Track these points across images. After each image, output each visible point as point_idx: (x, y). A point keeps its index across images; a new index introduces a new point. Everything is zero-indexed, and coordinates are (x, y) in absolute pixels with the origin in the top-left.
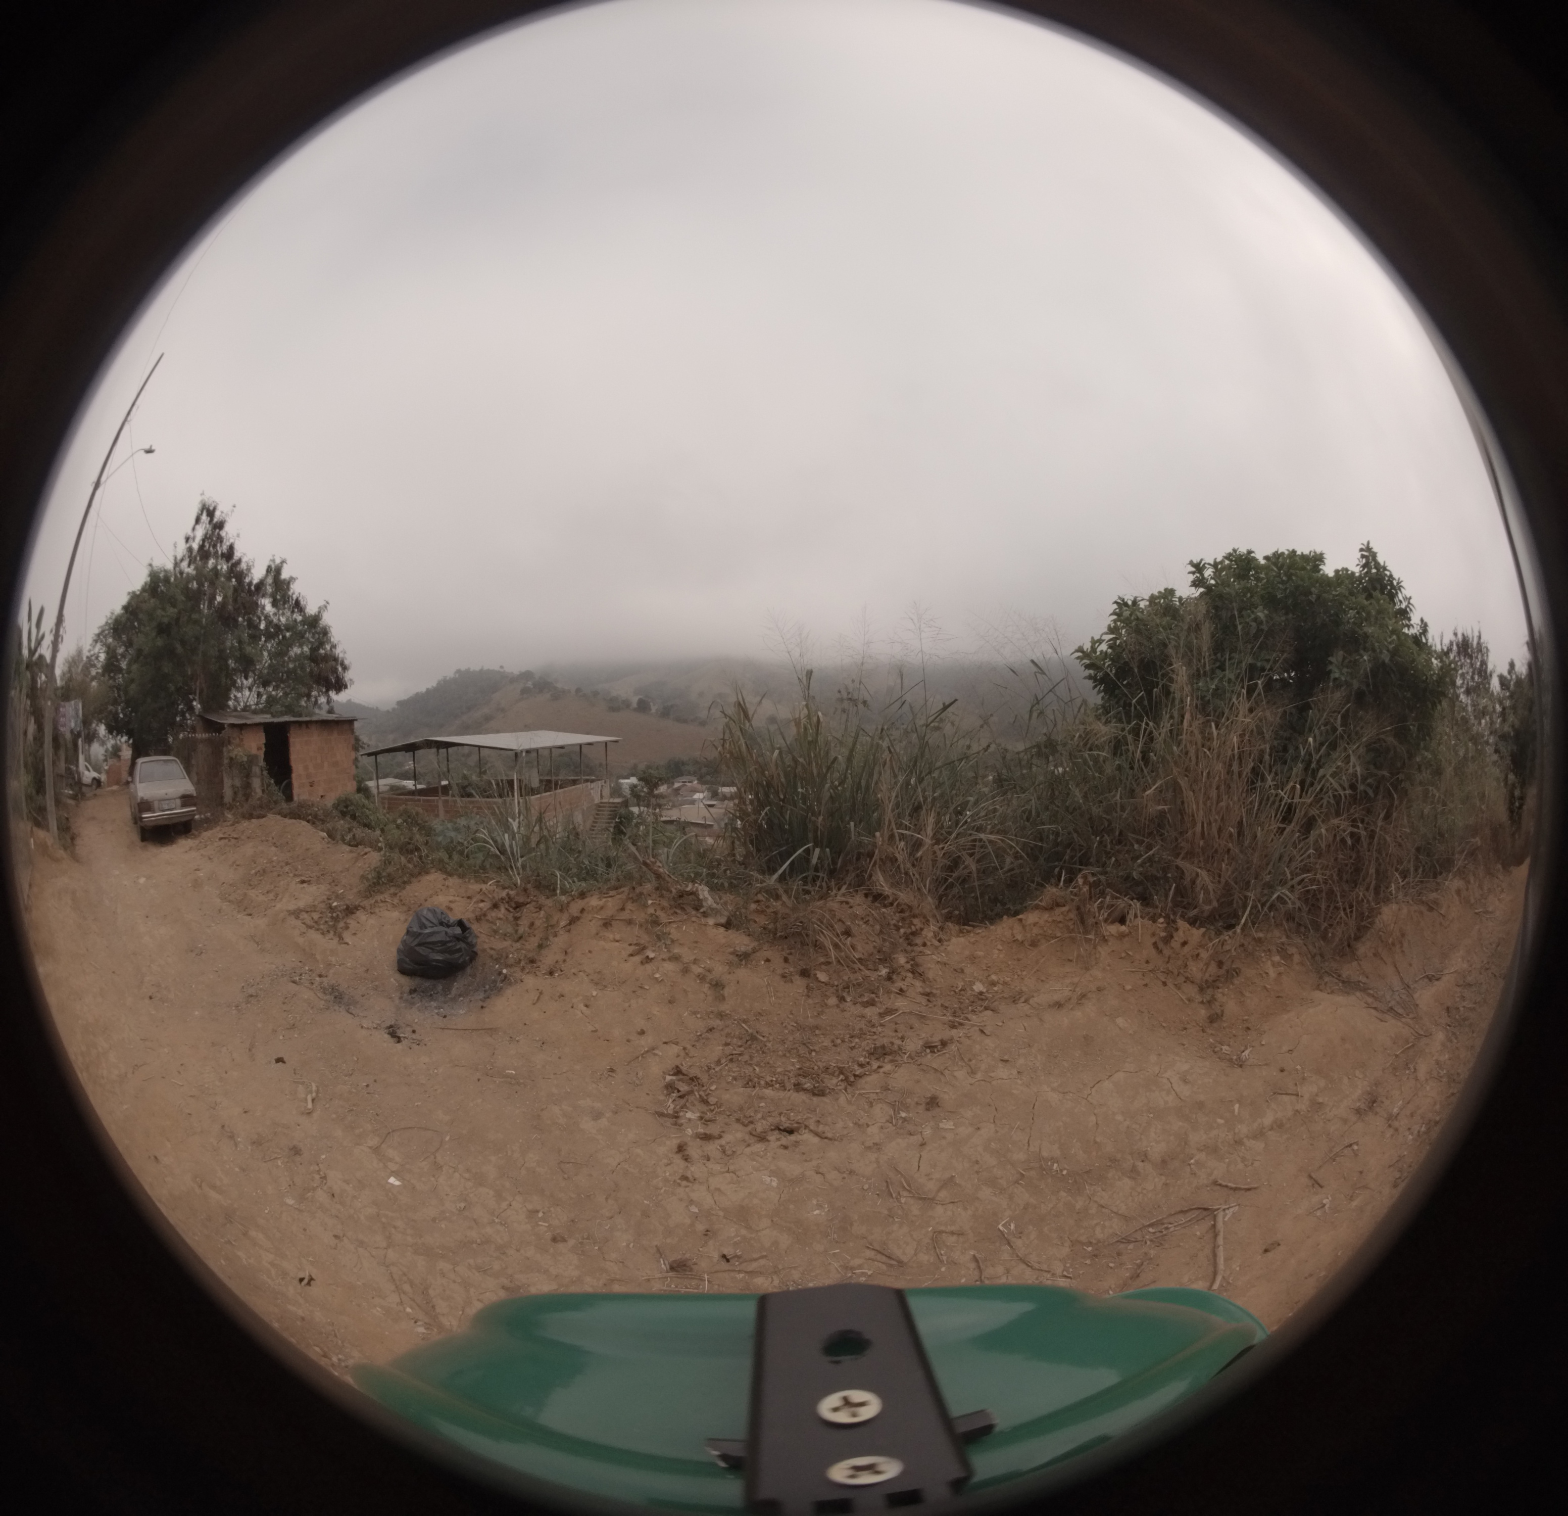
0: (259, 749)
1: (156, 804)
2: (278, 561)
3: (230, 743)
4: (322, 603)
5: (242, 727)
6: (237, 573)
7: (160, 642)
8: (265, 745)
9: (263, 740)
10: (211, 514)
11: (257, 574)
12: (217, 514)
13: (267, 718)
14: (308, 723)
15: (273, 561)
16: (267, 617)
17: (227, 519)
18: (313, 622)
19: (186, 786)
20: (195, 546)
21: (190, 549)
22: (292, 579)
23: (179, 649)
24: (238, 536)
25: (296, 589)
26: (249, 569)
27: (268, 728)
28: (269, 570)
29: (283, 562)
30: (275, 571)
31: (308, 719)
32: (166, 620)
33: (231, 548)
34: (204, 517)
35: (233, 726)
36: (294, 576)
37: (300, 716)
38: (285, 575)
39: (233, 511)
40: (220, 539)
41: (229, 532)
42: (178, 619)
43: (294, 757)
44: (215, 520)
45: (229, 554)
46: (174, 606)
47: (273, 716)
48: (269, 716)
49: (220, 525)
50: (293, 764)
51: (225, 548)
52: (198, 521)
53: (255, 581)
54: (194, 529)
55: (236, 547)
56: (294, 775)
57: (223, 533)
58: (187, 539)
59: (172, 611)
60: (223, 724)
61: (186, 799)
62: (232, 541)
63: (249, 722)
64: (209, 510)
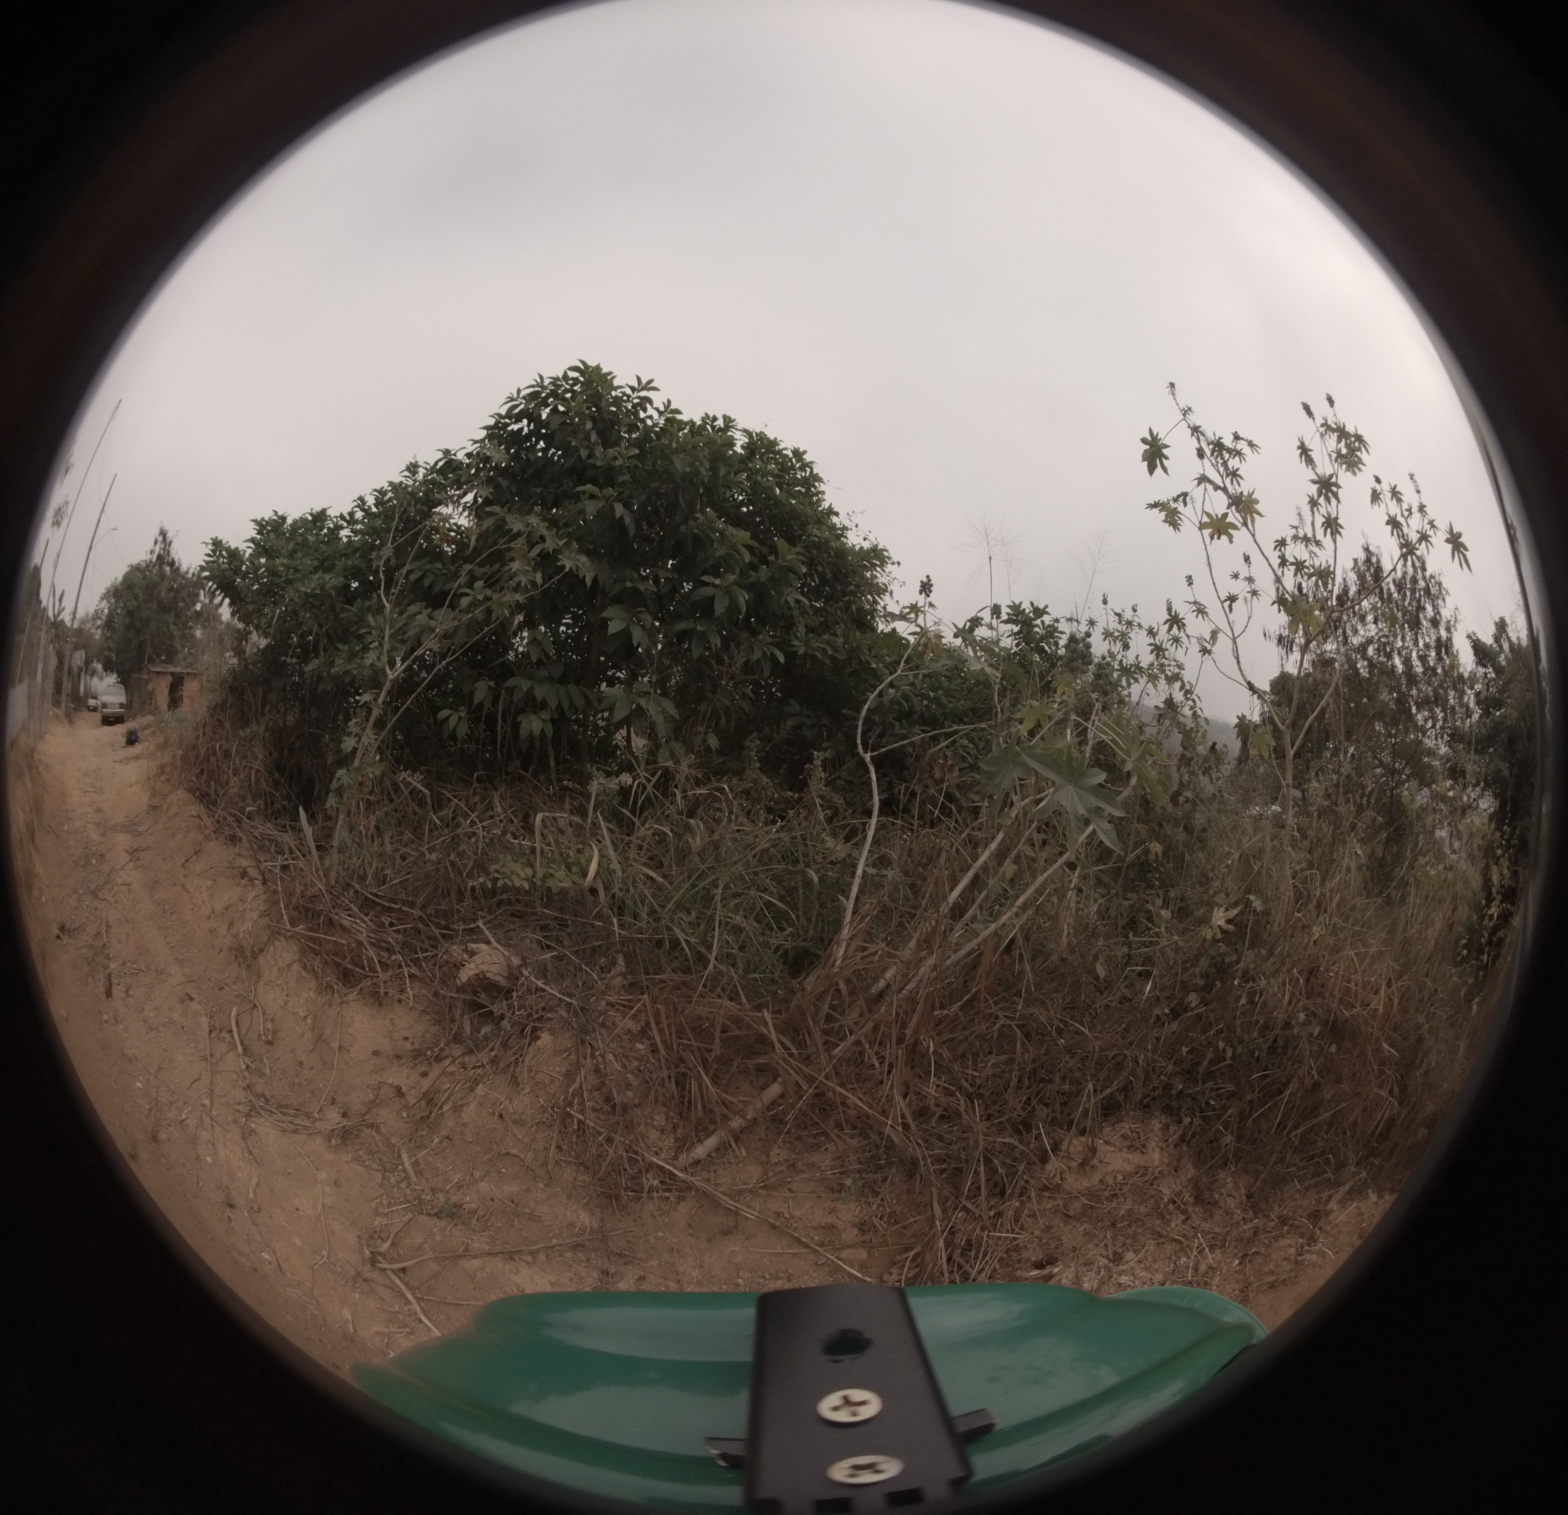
0: (166, 686)
1: (109, 706)
3: (151, 681)
5: (158, 673)
6: (177, 574)
7: (127, 620)
8: (171, 685)
9: (170, 682)
10: (165, 536)
12: (168, 536)
13: (178, 670)
17: (173, 540)
19: (123, 699)
20: (154, 559)
21: (151, 561)
23: (138, 625)
27: (172, 674)
28: (193, 575)
33: (173, 558)
34: (160, 539)
35: (154, 672)
40: (168, 554)
41: (173, 549)
43: (185, 694)
44: (167, 541)
45: (172, 564)
49: (168, 545)
50: (185, 698)
51: (170, 558)
52: (156, 543)
54: (154, 546)
55: (178, 559)
56: (184, 704)
57: (170, 550)
58: (152, 552)
59: (135, 603)
60: (151, 671)
61: (121, 705)
62: (174, 553)
64: (163, 533)
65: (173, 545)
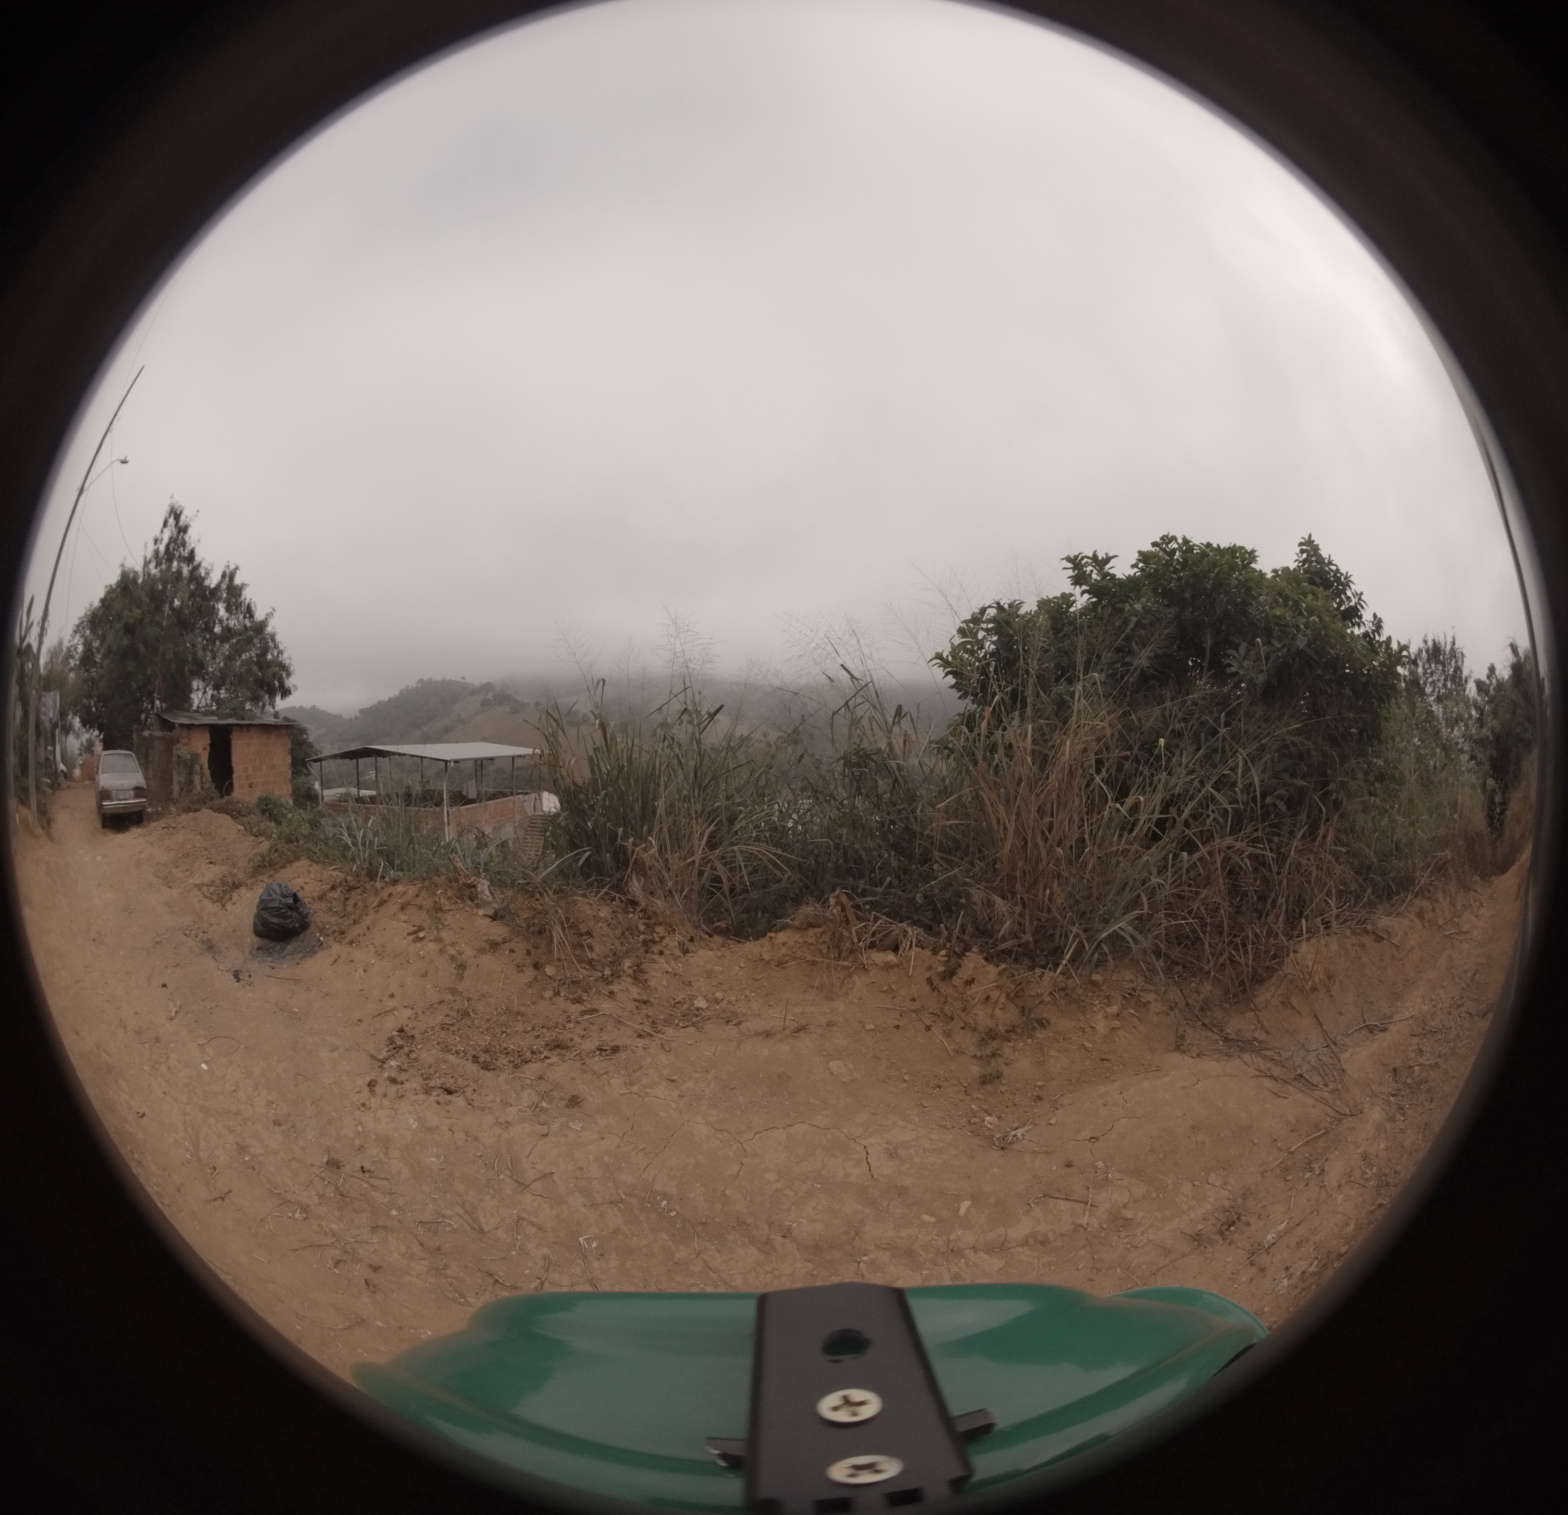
0: (204, 749)
1: (114, 793)
2: (232, 567)
3: (178, 742)
4: (270, 610)
5: (189, 727)
6: (196, 578)
7: (125, 641)
8: (211, 745)
9: (209, 742)
10: (177, 517)
11: (214, 580)
12: (183, 518)
13: (213, 720)
14: (248, 726)
15: (228, 567)
16: (221, 621)
17: (191, 523)
18: (260, 628)
19: (137, 779)
20: (162, 548)
21: (157, 552)
22: (244, 586)
23: (142, 649)
24: (199, 541)
25: (248, 595)
26: (208, 573)
27: (214, 730)
28: (224, 576)
29: (237, 568)
30: (229, 576)
31: (248, 722)
32: (131, 621)
33: (192, 552)
34: (172, 521)
35: (182, 725)
36: (246, 582)
37: (243, 719)
38: (238, 581)
39: (196, 516)
40: (184, 544)
41: (192, 536)
42: (141, 621)
43: (235, 759)
44: (181, 523)
45: (191, 557)
46: (139, 607)
47: (220, 719)
48: (215, 718)
49: (183, 530)
50: (234, 765)
51: (186, 553)
52: (165, 524)
53: (212, 586)
54: (162, 531)
55: (197, 551)
56: (235, 776)
57: (186, 538)
58: (156, 541)
59: (137, 612)
60: (173, 724)
61: (139, 791)
62: (193, 545)
63: (196, 722)
64: (176, 514)
65: (190, 532)
